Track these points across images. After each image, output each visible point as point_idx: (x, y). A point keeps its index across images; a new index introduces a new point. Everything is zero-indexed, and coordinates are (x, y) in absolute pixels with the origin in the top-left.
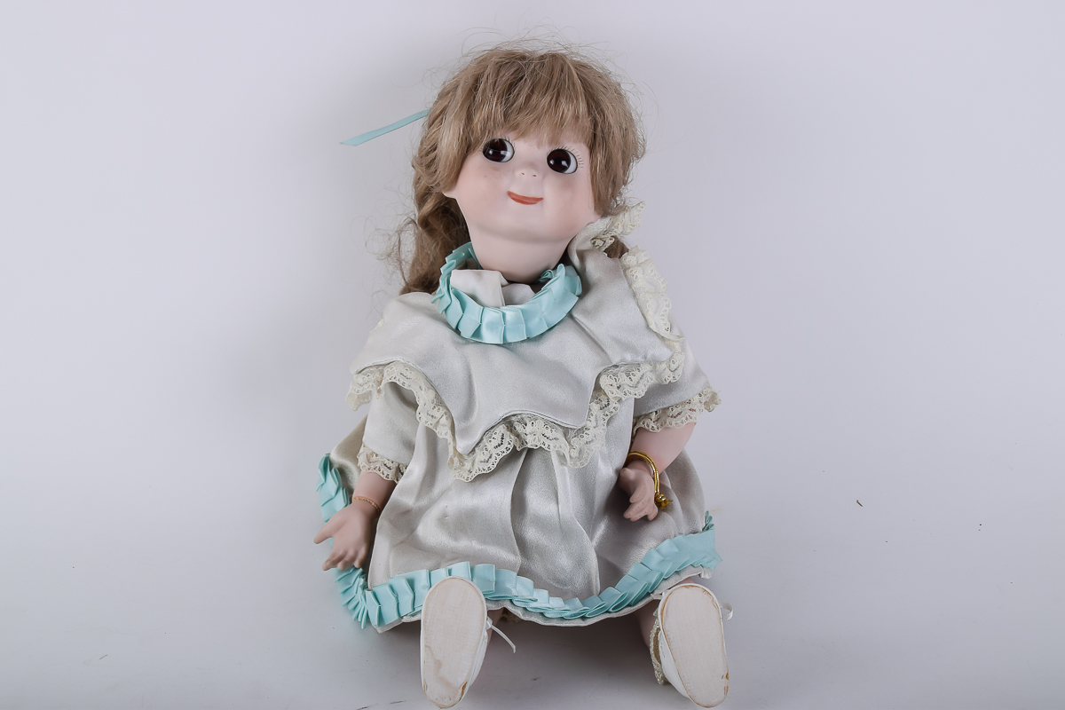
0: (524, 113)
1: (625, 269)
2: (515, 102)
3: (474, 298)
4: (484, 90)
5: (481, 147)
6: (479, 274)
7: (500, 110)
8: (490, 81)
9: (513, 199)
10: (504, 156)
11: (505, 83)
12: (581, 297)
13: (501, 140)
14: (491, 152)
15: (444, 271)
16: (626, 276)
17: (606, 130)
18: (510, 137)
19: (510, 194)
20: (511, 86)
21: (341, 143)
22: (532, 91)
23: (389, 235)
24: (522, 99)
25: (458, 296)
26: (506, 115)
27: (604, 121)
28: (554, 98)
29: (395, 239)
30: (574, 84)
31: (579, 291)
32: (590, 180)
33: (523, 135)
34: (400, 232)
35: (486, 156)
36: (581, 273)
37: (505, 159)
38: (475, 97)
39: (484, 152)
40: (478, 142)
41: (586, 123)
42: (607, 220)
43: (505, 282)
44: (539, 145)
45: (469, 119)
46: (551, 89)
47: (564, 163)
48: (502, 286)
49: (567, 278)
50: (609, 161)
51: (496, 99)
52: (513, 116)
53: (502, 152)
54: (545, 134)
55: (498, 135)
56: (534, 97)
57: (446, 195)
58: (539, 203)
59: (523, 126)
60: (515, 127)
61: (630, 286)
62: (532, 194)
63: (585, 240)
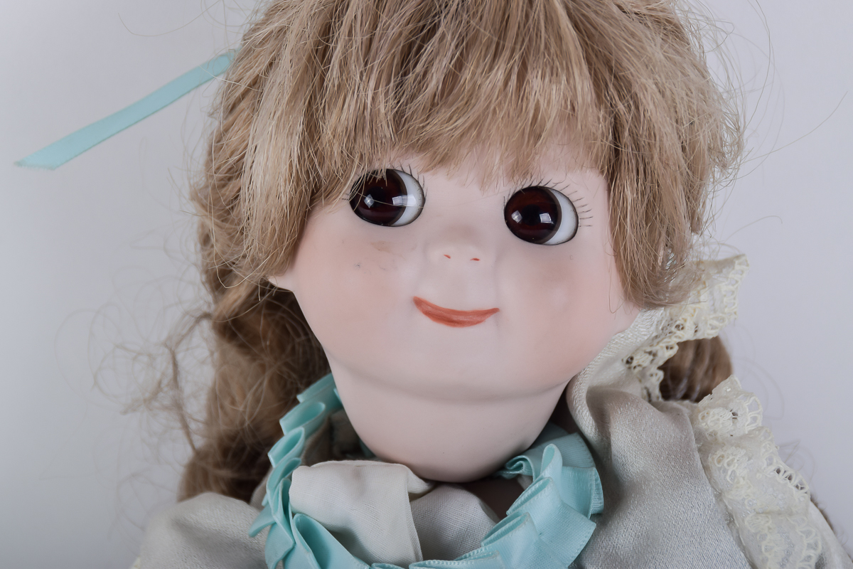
0: (444, 114)
1: (707, 445)
2: (419, 91)
3: (346, 537)
4: (344, 64)
5: (345, 192)
6: (358, 475)
7: (384, 108)
8: (359, 38)
9: (428, 314)
10: (401, 209)
11: (394, 42)
12: (603, 518)
13: (392, 174)
14: (369, 201)
15: (278, 459)
16: (706, 468)
17: (643, 141)
18: (410, 164)
19: (419, 303)
20: (410, 53)
21: (19, 164)
22: (460, 65)
23: (150, 355)
24: (435, 81)
25: (308, 533)
26: (399, 119)
27: (637, 118)
28: (514, 77)
29: (163, 364)
30: (560, 38)
31: (597, 503)
32: (610, 250)
33: (443, 160)
34: (172, 348)
35: (357, 212)
36: (601, 456)
37: (406, 217)
38: (322, 80)
39: (353, 203)
40: (335, 182)
41: (595, 121)
42: (659, 314)
43: (419, 486)
44: (485, 181)
45: (312, 130)
46: (506, 54)
47: (545, 218)
48: (413, 497)
49: (569, 472)
50: (653, 204)
51: (372, 84)
52: (416, 123)
53: (397, 201)
54: (497, 157)
55: (384, 162)
56: (466, 75)
57: (273, 280)
58: (490, 320)
59: (443, 145)
60: (425, 145)
61: (719, 496)
62: (473, 300)
63: (609, 363)
